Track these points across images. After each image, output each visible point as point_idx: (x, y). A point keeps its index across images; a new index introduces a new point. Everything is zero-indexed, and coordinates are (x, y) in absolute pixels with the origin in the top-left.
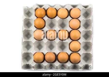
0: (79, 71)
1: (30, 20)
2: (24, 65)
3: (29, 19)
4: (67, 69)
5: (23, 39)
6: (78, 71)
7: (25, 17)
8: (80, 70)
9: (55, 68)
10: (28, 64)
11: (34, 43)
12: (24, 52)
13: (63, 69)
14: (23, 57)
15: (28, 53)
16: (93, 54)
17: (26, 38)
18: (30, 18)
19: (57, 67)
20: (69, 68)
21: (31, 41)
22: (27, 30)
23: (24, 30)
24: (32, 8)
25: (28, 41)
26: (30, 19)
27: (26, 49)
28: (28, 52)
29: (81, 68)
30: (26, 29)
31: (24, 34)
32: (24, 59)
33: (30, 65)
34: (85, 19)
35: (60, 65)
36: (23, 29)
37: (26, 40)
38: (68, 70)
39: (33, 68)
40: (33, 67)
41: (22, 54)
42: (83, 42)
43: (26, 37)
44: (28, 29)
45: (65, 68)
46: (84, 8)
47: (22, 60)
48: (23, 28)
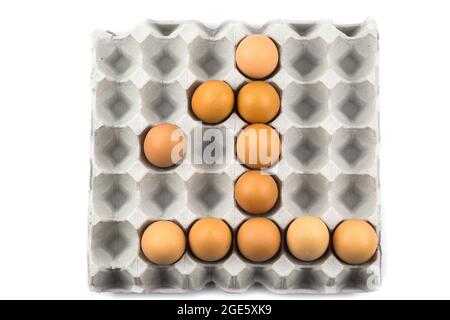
0: (325, 294)
1: (123, 86)
2: (100, 272)
3: (118, 81)
4: (276, 288)
5: (95, 166)
6: (319, 294)
7: (102, 76)
8: (328, 290)
9: (229, 283)
10: (118, 270)
11: (138, 180)
12: (97, 219)
13: (257, 286)
14: (93, 238)
15: (116, 223)
16: (380, 224)
17: (108, 161)
18: (123, 79)
19: (234, 279)
20: (283, 285)
21: (127, 174)
22: (112, 129)
23: (96, 127)
24: (130, 36)
25: (115, 172)
26: (122, 81)
27: (107, 207)
28: (115, 219)
29: (331, 283)
30: (109, 124)
31: (97, 144)
32: (102, 250)
33: (126, 271)
34: (349, 82)
35: (245, 269)
36: (92, 125)
37: (107, 171)
38: (278, 291)
39: (136, 284)
40: (135, 279)
41: (91, 227)
42: (341, 174)
43: (105, 158)
44: (116, 126)
45: (268, 285)
46: (344, 36)
47: (91, 253)
48: (96, 118)
